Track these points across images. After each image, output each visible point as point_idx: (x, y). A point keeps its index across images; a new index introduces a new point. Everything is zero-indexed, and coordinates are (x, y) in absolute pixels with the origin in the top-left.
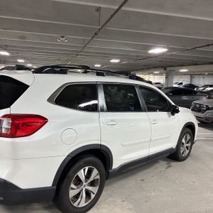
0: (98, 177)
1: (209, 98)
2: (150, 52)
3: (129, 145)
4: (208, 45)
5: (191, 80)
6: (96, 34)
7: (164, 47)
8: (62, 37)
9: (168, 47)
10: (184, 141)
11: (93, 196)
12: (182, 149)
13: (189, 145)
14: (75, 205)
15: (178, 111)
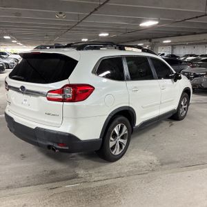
0: (127, 132)
1: (192, 67)
2: (141, 25)
3: (147, 107)
4: (197, 17)
5: (172, 50)
6: (96, 10)
7: (156, 20)
8: (61, 13)
9: (159, 20)
10: (182, 103)
11: (124, 147)
12: (181, 110)
13: (186, 106)
14: (113, 153)
15: (180, 78)
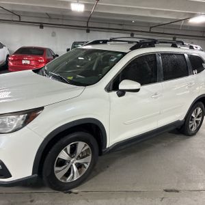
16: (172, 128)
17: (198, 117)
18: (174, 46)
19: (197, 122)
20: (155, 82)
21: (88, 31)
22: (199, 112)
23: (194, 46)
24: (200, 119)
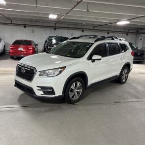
16: (114, 79)
17: (126, 74)
18: (113, 39)
19: (125, 76)
20: (106, 56)
21: (55, 29)
22: (126, 72)
23: (122, 39)
24: (127, 75)
